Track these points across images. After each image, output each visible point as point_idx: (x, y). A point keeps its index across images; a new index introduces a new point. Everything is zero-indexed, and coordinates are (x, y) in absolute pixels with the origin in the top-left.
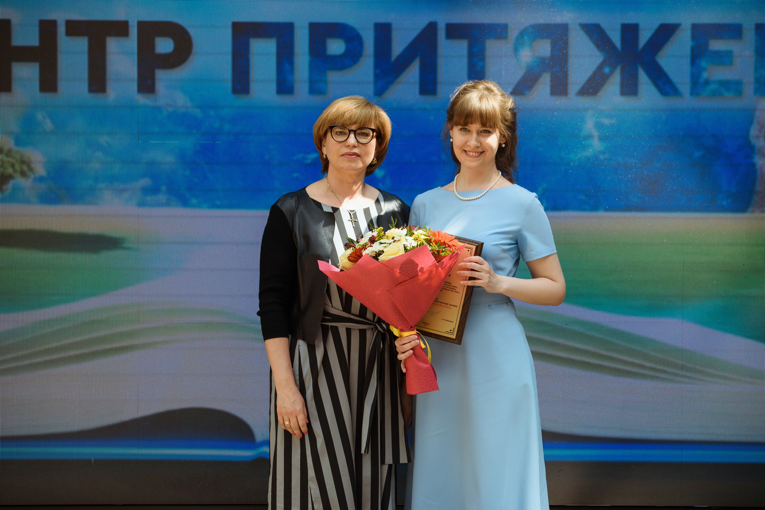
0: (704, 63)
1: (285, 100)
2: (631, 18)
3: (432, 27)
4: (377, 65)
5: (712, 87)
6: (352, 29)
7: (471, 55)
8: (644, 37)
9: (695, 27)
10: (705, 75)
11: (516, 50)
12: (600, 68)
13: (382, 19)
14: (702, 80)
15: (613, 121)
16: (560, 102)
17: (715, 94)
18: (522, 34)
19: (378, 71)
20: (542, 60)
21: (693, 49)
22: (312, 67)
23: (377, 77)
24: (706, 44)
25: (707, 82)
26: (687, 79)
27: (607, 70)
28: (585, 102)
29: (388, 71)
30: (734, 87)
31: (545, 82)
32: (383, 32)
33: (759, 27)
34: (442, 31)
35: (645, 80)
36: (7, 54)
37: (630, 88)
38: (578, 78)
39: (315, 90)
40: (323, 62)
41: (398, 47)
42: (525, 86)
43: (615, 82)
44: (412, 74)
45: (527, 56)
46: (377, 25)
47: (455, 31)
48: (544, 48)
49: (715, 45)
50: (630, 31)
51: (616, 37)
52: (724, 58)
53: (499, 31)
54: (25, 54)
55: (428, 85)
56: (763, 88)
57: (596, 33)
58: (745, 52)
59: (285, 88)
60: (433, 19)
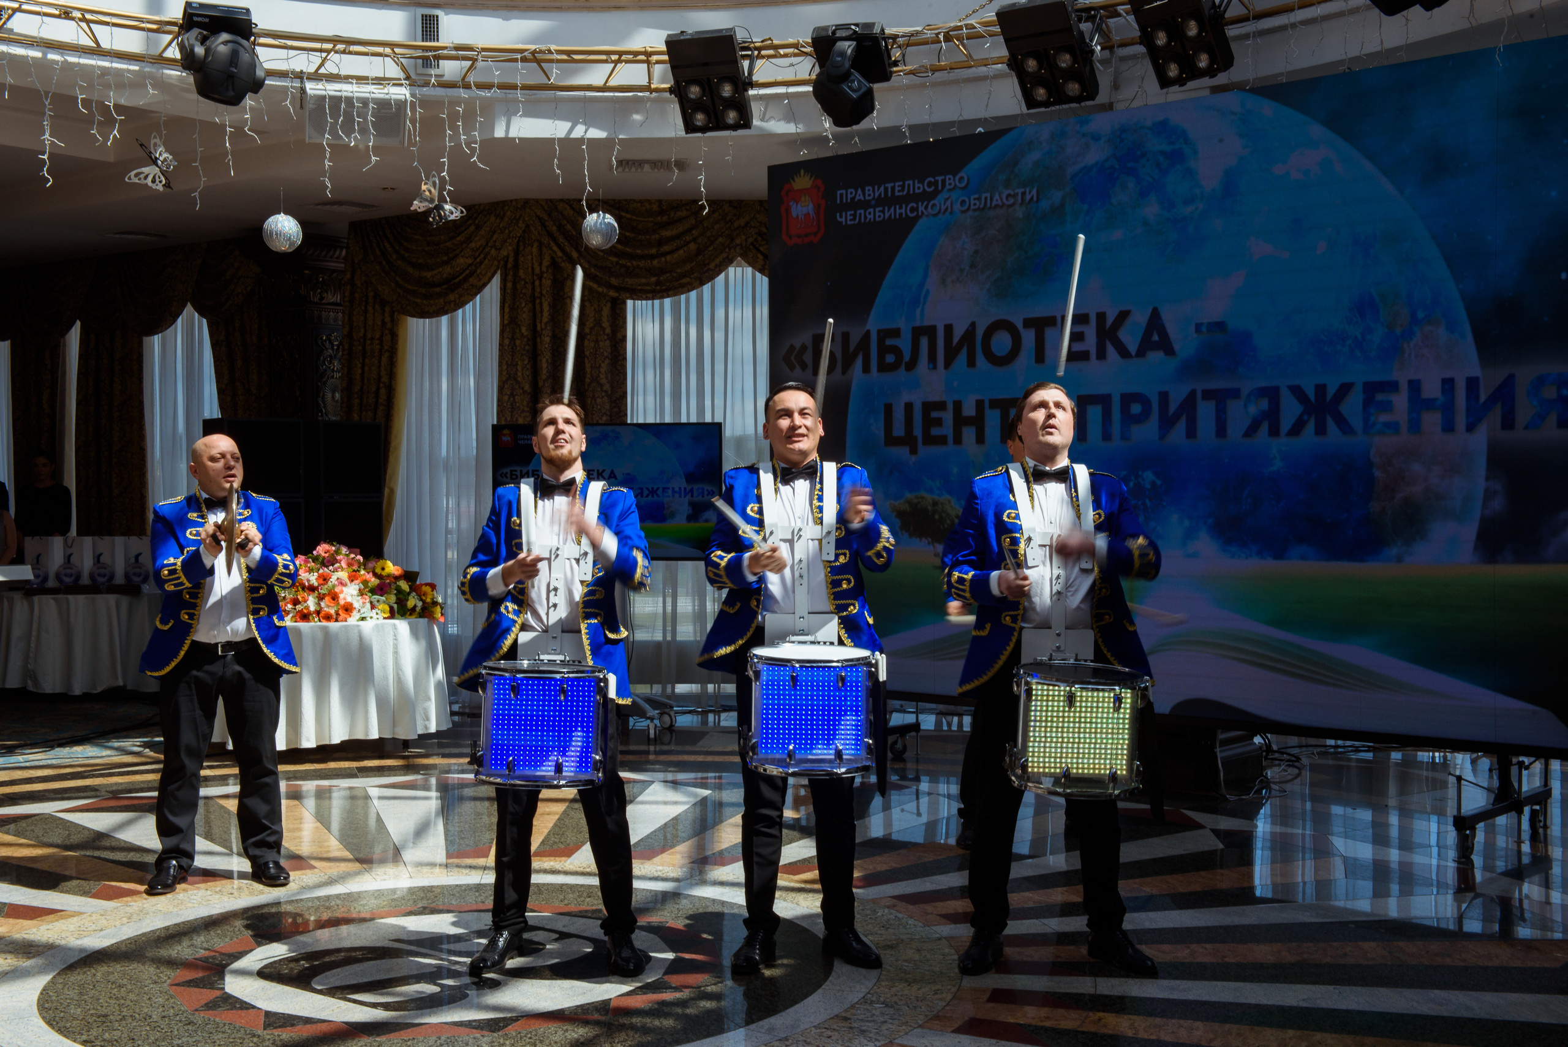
0: (1372, 410)
1: (1107, 445)
2: (1321, 382)
3: (1193, 393)
4: (1160, 419)
5: (1378, 427)
6: (1145, 397)
7: (1218, 411)
9: (1366, 384)
10: (1373, 419)
11: (1245, 406)
12: (1301, 415)
13: (1163, 390)
14: (1371, 423)
16: (1274, 441)
17: (1380, 433)
18: (1249, 395)
19: (1161, 423)
20: (1263, 412)
21: (1364, 401)
22: (1123, 423)
23: (1160, 428)
24: (1374, 397)
25: (1374, 425)
26: (1360, 422)
27: (1305, 417)
28: (1293, 440)
29: (1167, 423)
30: (1394, 427)
31: (1265, 427)
32: (1164, 397)
33: (1410, 382)
34: (1199, 395)
35: (1331, 425)
36: (960, 421)
37: (1321, 430)
38: (1286, 424)
39: (1124, 437)
40: (1128, 419)
41: (1173, 407)
42: (1252, 430)
43: (1310, 427)
44: (1182, 425)
45: (1253, 410)
46: (1160, 393)
47: (1208, 395)
48: (1264, 404)
49: (1380, 397)
50: (1321, 389)
51: (1311, 394)
52: (1387, 407)
53: (1235, 394)
54: (969, 421)
55: (1191, 433)
56: (1415, 426)
57: (1298, 392)
58: (1401, 401)
59: (1107, 436)
60: (1194, 388)
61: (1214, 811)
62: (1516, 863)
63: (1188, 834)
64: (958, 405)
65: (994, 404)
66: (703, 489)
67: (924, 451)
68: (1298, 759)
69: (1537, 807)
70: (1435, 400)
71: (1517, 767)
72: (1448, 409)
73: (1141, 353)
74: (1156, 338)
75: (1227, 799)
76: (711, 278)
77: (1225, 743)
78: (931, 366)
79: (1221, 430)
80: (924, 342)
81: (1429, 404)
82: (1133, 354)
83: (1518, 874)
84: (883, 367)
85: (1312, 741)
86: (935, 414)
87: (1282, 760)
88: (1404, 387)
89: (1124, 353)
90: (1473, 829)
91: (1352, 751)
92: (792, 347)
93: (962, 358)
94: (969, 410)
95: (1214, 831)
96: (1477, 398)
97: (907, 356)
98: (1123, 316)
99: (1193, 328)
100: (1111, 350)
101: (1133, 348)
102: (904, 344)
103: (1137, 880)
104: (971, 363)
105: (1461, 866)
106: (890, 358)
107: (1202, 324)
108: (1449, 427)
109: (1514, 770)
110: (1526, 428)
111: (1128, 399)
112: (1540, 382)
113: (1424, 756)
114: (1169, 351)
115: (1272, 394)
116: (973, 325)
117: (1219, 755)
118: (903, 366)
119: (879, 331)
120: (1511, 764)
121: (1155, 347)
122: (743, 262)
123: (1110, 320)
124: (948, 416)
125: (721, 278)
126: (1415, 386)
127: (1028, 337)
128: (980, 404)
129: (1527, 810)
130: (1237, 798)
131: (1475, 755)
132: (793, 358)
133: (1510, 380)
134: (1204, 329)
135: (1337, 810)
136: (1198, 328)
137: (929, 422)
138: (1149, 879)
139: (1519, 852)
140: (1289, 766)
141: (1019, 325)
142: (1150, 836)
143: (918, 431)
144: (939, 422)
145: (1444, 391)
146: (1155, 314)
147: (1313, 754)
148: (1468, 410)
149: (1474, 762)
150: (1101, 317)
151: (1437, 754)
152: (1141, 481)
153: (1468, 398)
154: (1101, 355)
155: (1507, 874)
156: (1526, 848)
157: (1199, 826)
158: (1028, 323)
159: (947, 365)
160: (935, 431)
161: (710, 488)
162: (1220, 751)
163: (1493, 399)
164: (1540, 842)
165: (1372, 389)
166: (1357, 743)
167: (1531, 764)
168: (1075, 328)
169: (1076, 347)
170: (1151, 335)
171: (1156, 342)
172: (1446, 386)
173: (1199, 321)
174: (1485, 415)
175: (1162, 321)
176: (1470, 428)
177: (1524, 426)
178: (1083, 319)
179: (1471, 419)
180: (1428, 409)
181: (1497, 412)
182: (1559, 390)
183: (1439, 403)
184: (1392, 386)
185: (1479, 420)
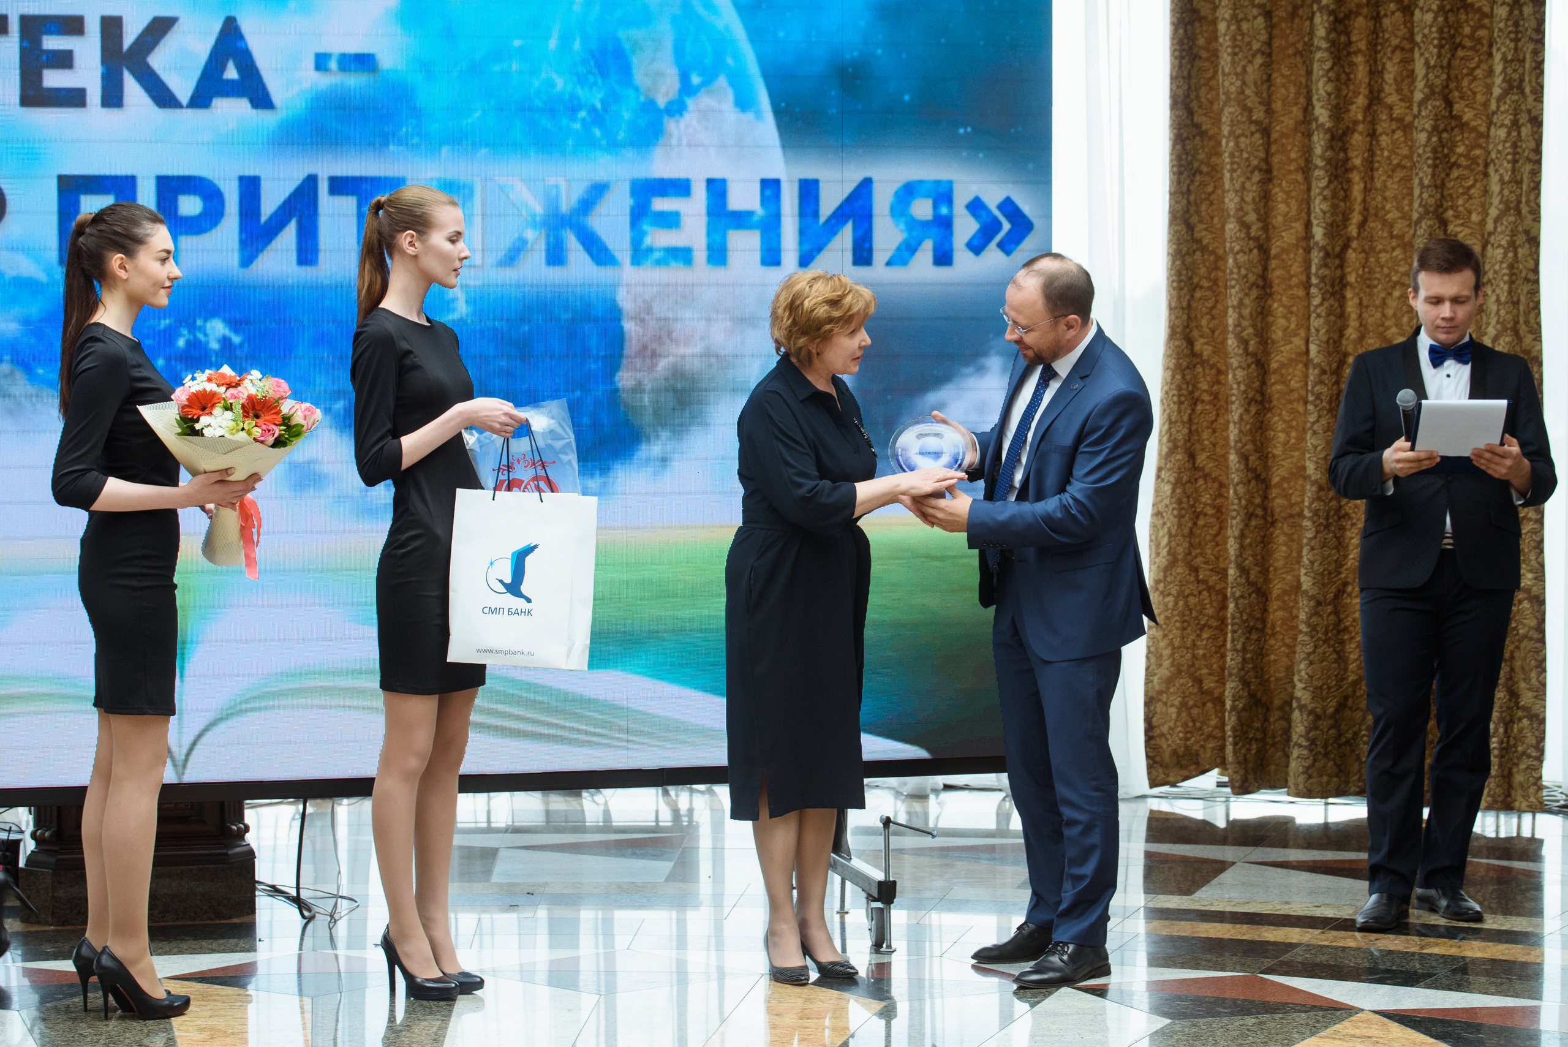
0: (646, 227)
3: (311, 182)
4: (243, 228)
5: (657, 255)
6: (209, 183)
9: (635, 182)
10: (647, 241)
13: (249, 172)
14: (644, 247)
17: (658, 263)
19: (244, 236)
21: (633, 209)
23: (243, 243)
24: (649, 203)
25: (650, 250)
26: (627, 245)
29: (256, 235)
30: (683, 255)
32: (250, 187)
33: (710, 182)
34: (323, 185)
35: (575, 249)
37: (557, 257)
40: (177, 222)
41: (269, 205)
43: (538, 252)
44: (287, 240)
46: (242, 179)
47: (340, 186)
49: (660, 204)
52: (668, 221)
55: (307, 253)
56: (718, 255)
58: (693, 210)
60: (311, 169)
70: (749, 214)
72: (771, 226)
73: (201, 99)
74: (231, 73)
81: (741, 219)
82: (185, 101)
88: (699, 186)
89: (163, 97)
96: (816, 214)
98: (160, 28)
99: (311, 62)
100: (132, 87)
101: (183, 87)
107: (328, 55)
108: (771, 257)
110: (888, 264)
111: (172, 186)
112: (909, 191)
114: (261, 100)
121: (231, 90)
123: (130, 36)
126: (717, 188)
133: (864, 188)
134: (333, 65)
136: (321, 62)
145: (764, 200)
146: (230, 30)
148: (802, 232)
150: (112, 26)
152: (200, 336)
153: (802, 214)
154: (113, 97)
163: (841, 215)
165: (645, 190)
168: (52, 43)
169: (53, 79)
170: (223, 68)
171: (231, 81)
172: (768, 192)
173: (322, 50)
174: (829, 240)
175: (246, 44)
176: (805, 261)
177: (886, 260)
178: (73, 25)
179: (807, 247)
180: (739, 227)
181: (846, 237)
182: (935, 206)
183: (756, 218)
184: (681, 188)
185: (819, 249)
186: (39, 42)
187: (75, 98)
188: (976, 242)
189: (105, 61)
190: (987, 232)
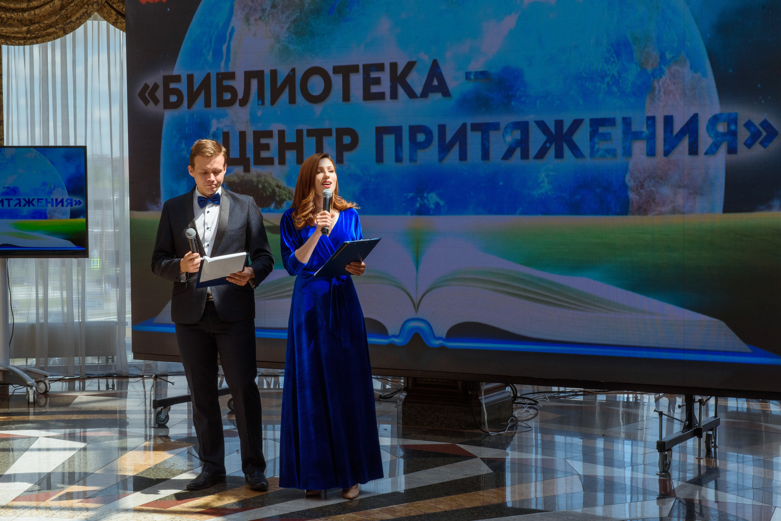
0: (596, 140)
1: (399, 165)
2: (559, 118)
3: (464, 125)
4: (440, 146)
5: (601, 152)
6: (428, 128)
7: (483, 139)
8: (566, 127)
9: (592, 120)
10: (597, 146)
11: (504, 136)
12: (545, 143)
13: (441, 123)
14: (596, 149)
15: (555, 173)
16: (525, 162)
17: (602, 156)
18: (506, 128)
19: (440, 149)
20: (517, 141)
21: (591, 133)
22: (411, 148)
23: (440, 152)
24: (598, 130)
25: (598, 150)
26: (588, 149)
27: (548, 145)
28: (539, 162)
29: (444, 149)
30: (612, 152)
31: (518, 152)
32: (442, 129)
34: (469, 127)
35: (567, 151)
36: (283, 147)
37: (559, 155)
38: (534, 150)
39: (412, 160)
40: (415, 145)
41: (449, 137)
42: (508, 155)
43: (552, 152)
44: (456, 150)
45: (509, 139)
46: (439, 126)
47: (475, 127)
48: (517, 134)
49: (602, 130)
50: (559, 124)
51: (552, 128)
52: (606, 137)
53: (496, 126)
54: (290, 146)
55: (463, 156)
56: (628, 152)
57: (542, 125)
58: (617, 132)
59: (398, 159)
60: (465, 121)
61: (479, 444)
62: (697, 473)
63: (464, 462)
64: (282, 134)
65: (310, 133)
66: (72, 200)
67: (255, 170)
68: (536, 402)
69: (711, 433)
70: (641, 132)
71: (698, 403)
72: (651, 139)
73: (424, 94)
74: (435, 83)
75: (489, 435)
76: (73, 29)
77: (488, 392)
78: (260, 102)
79: (486, 155)
80: (254, 83)
82: (419, 95)
83: (699, 482)
84: (222, 103)
85: (542, 388)
86: (263, 141)
87: (525, 404)
88: (619, 121)
89: (411, 94)
90: (670, 450)
91: (573, 395)
92: (146, 86)
93: (285, 96)
94: (290, 138)
95: (483, 459)
96: (672, 131)
97: (240, 95)
98: (410, 66)
99: (464, 76)
100: (401, 91)
101: (418, 90)
102: (239, 84)
103: (433, 500)
104: (292, 100)
105: (662, 478)
106: (227, 96)
107: (470, 73)
108: (651, 153)
109: (697, 405)
110: (706, 154)
111: (414, 130)
112: (715, 119)
113: (622, 397)
114: (446, 93)
115: (523, 127)
116: (293, 70)
117: (483, 402)
118: (237, 103)
119: (218, 74)
120: (694, 401)
121: (435, 90)
122: (99, 16)
123: (400, 70)
124: (274, 143)
125: (80, 31)
126: (627, 122)
127: (337, 81)
128: (299, 133)
129: (704, 434)
130: (496, 433)
131: (657, 396)
132: (147, 95)
133: (694, 119)
134: (472, 77)
135: (559, 439)
136: (468, 75)
137: (259, 147)
138: (441, 499)
139: (699, 466)
140: (530, 408)
141: (330, 72)
142: (437, 465)
143: (250, 154)
144: (267, 147)
145: (647, 126)
146: (435, 65)
147: (545, 398)
148: (665, 140)
149: (657, 400)
150: (394, 66)
151: (631, 396)
153: (665, 131)
154: (394, 95)
155: (692, 482)
156: (703, 462)
157: (471, 456)
158: (337, 70)
159: (273, 102)
160: (264, 154)
161: (77, 199)
162: (485, 398)
163: (683, 132)
164: (712, 458)
165: (596, 123)
166: (576, 389)
167: (707, 400)
168: (374, 75)
169: (374, 89)
170: (432, 81)
171: (436, 86)
172: (650, 123)
173: (468, 70)
174: (677, 144)
175: (440, 70)
176: (667, 153)
177: (704, 151)
178: (380, 67)
179: (667, 147)
180: (636, 139)
181: (685, 142)
182: (729, 126)
183: (644, 135)
184: (611, 122)
185: (673, 148)
186: (369, 75)
187: (380, 96)
188: (749, 142)
189: (391, 81)
190: (754, 137)
